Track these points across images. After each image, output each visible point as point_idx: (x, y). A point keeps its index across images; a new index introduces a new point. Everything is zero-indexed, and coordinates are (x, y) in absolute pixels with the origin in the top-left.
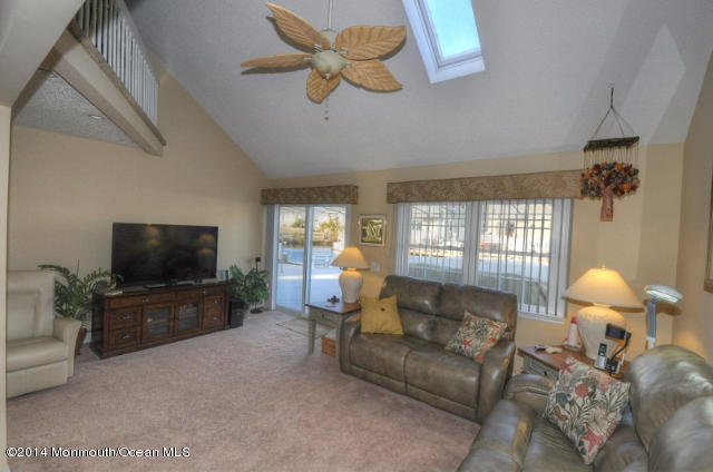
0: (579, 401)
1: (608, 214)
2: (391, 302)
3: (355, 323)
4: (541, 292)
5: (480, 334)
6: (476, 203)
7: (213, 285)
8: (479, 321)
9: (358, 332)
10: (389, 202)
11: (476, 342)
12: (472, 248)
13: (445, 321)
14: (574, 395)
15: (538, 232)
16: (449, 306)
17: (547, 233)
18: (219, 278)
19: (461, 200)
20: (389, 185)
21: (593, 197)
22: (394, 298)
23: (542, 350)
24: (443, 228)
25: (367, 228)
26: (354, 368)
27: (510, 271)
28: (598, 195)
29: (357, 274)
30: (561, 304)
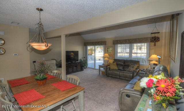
0: (148, 73)
1: (155, 45)
2: (115, 64)
3: (109, 67)
4: (144, 60)
5: (133, 67)
6: (131, 44)
7: (78, 63)
8: (132, 65)
9: (110, 69)
10: (113, 44)
11: (132, 69)
12: (131, 53)
13: (126, 66)
14: (147, 73)
15: (143, 49)
16: (126, 64)
17: (145, 49)
18: (79, 61)
19: (128, 43)
20: (113, 41)
21: (152, 42)
22: (116, 63)
23: (144, 69)
24: (122, 49)
25: (109, 50)
26: (110, 75)
27: (138, 57)
28: (153, 42)
29: (107, 59)
30: (148, 61)
